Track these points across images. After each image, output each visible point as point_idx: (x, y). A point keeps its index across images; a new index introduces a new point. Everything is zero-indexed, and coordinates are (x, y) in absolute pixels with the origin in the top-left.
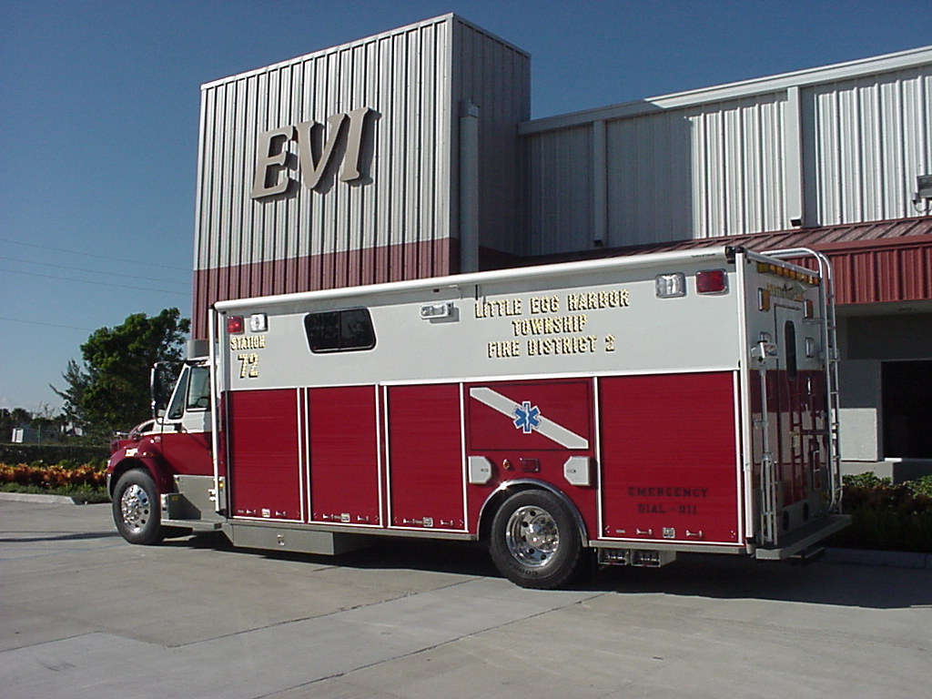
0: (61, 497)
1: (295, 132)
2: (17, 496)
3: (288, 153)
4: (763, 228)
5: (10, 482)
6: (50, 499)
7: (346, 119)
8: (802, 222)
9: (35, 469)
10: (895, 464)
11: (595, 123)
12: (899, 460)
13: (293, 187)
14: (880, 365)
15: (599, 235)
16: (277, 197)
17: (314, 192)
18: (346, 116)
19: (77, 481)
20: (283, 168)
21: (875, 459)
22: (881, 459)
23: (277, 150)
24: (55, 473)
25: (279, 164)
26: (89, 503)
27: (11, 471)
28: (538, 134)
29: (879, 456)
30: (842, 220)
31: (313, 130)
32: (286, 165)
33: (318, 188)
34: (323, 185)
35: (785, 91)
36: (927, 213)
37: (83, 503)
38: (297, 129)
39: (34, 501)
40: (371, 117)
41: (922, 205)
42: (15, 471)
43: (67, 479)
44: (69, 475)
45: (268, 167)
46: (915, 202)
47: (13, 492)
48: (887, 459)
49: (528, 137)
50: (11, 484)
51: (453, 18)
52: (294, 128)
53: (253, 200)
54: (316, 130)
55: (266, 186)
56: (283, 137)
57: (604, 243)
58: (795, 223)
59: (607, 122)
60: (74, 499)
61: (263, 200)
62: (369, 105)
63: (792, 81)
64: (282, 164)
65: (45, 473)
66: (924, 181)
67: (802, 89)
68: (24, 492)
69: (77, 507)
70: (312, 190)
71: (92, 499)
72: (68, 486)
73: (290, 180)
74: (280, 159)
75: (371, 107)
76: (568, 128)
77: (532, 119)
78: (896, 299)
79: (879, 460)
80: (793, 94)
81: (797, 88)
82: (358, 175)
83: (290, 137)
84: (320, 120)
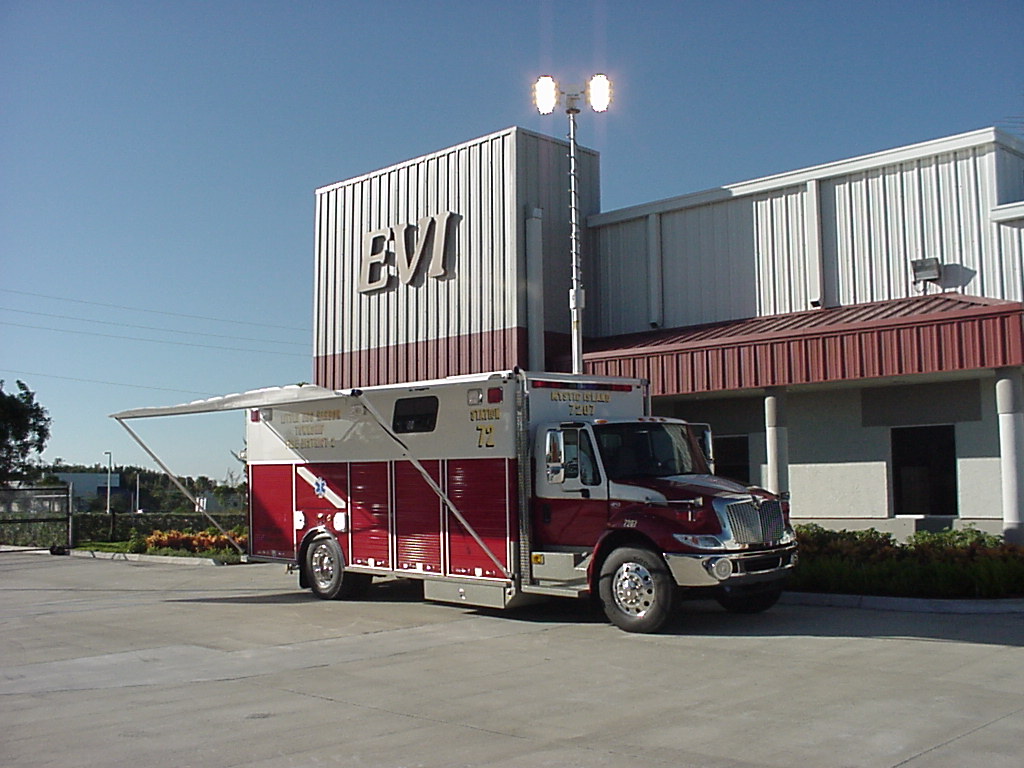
0: (204, 559)
1: (392, 234)
2: (169, 559)
3: (387, 252)
4: (791, 309)
5: (164, 546)
6: (196, 561)
7: (433, 222)
8: (821, 303)
9: (185, 535)
10: (917, 521)
11: (650, 217)
12: (921, 517)
13: (392, 282)
14: (890, 431)
15: (655, 318)
16: (379, 291)
17: (410, 287)
18: (433, 219)
19: (220, 545)
20: (384, 265)
21: (886, 516)
22: (891, 516)
23: (378, 249)
24: (202, 538)
25: (379, 263)
26: (229, 564)
27: (165, 537)
28: (604, 226)
29: (889, 513)
30: (855, 301)
31: (406, 231)
32: (386, 262)
33: (412, 282)
34: (416, 280)
35: (804, 185)
36: (925, 293)
37: (223, 564)
38: (394, 231)
39: (182, 562)
40: (453, 221)
41: (921, 286)
42: (169, 537)
43: (211, 544)
44: (213, 540)
45: (372, 265)
46: (915, 283)
47: (166, 555)
48: (898, 516)
49: (596, 229)
50: (165, 549)
51: (517, 132)
52: (391, 229)
53: (361, 294)
54: (410, 231)
55: (370, 282)
56: (383, 238)
57: (659, 325)
58: (815, 304)
59: (661, 215)
60: (215, 561)
61: (369, 293)
62: (452, 210)
63: (811, 175)
64: (382, 261)
65: (194, 539)
66: (919, 265)
67: (820, 182)
68: (174, 555)
69: (218, 568)
70: (407, 285)
71: (231, 561)
72: (212, 550)
73: (389, 276)
74: (381, 257)
75: (453, 211)
76: (629, 221)
77: (602, 212)
78: (877, 375)
79: (890, 517)
80: (812, 187)
81: (814, 182)
82: (443, 272)
83: (388, 237)
84: (412, 222)
